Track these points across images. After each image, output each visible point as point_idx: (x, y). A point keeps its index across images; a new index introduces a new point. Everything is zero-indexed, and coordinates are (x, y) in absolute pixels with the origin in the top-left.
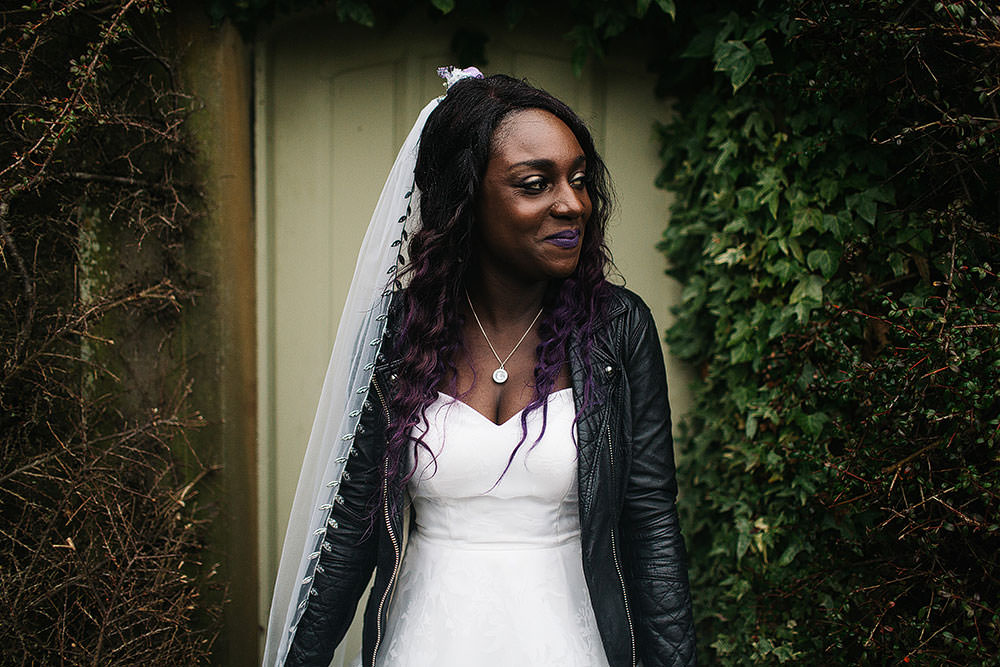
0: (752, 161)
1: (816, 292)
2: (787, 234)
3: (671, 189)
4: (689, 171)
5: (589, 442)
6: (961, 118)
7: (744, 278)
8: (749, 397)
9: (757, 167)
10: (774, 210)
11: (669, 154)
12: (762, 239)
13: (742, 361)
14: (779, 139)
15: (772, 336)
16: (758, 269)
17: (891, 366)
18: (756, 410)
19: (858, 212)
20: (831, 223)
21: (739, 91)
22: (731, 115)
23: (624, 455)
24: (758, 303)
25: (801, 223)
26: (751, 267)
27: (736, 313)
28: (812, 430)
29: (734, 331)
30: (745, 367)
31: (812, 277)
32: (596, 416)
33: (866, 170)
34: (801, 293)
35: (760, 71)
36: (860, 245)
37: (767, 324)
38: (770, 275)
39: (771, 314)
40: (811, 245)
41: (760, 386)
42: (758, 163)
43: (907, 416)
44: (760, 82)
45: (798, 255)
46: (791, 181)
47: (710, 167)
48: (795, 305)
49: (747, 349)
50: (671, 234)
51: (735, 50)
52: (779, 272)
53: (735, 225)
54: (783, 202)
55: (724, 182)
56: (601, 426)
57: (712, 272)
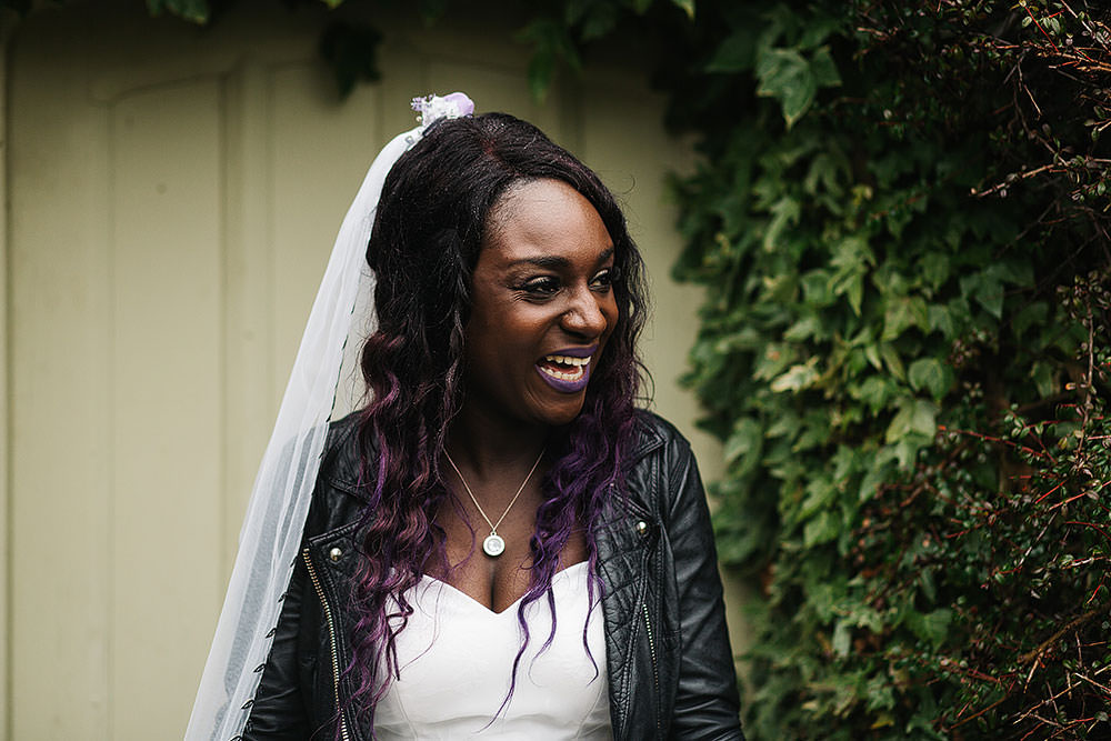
0: (821, 230)
1: (924, 422)
2: (877, 337)
3: (702, 280)
4: (727, 250)
5: (620, 625)
6: (1074, 160)
7: (820, 414)
8: (836, 597)
9: (831, 237)
10: (855, 301)
11: (693, 224)
12: (842, 348)
13: (824, 539)
14: (859, 196)
15: (864, 495)
16: (840, 396)
17: (1016, 504)
18: (847, 616)
19: (978, 298)
20: (940, 318)
21: (797, 123)
22: (788, 158)
23: (670, 648)
24: (843, 449)
25: (898, 317)
26: (829, 394)
27: (810, 469)
28: (930, 635)
29: (807, 496)
30: (827, 548)
31: (920, 403)
32: (628, 589)
33: (987, 238)
34: (902, 427)
35: (823, 95)
36: (978, 344)
37: (856, 479)
38: (856, 403)
39: (861, 462)
40: (915, 353)
41: (852, 576)
42: (832, 233)
43: (1043, 573)
44: (823, 111)
45: (895, 369)
46: (881, 257)
47: (758, 243)
48: (895, 444)
49: (829, 522)
50: (703, 352)
51: (785, 63)
52: (868, 396)
53: (802, 329)
54: (870, 291)
55: (782, 264)
56: (635, 602)
57: (772, 407)
